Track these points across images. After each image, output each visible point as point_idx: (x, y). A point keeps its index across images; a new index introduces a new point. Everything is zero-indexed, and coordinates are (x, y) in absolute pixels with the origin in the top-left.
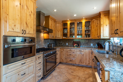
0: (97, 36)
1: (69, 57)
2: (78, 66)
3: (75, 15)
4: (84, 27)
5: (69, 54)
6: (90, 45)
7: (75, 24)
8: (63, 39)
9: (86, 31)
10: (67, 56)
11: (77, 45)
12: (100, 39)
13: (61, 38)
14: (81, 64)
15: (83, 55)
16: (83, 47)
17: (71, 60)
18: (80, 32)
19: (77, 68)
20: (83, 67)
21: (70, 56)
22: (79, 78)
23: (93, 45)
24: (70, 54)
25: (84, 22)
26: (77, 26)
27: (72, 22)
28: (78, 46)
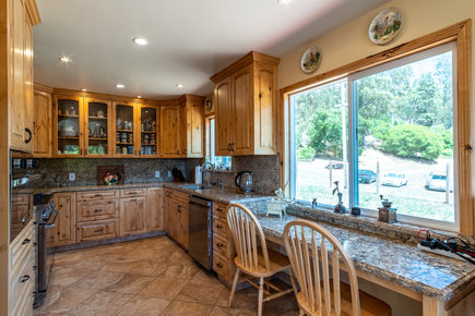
0: (173, 152)
1: (93, 218)
2: (126, 241)
3: (120, 86)
4: (139, 122)
5: (92, 209)
6: (153, 176)
7: (109, 110)
8: (57, 159)
9: (143, 134)
10: (85, 219)
11: (116, 178)
12: (186, 159)
13: (50, 156)
14: (135, 233)
15: (141, 205)
16: (131, 183)
17: (102, 230)
18: (124, 136)
19: (129, 247)
20: (140, 239)
21: (99, 217)
22: (150, 262)
23: (161, 174)
24: (98, 207)
25: (137, 107)
26: (117, 117)
27: (97, 101)
28: (119, 179)
